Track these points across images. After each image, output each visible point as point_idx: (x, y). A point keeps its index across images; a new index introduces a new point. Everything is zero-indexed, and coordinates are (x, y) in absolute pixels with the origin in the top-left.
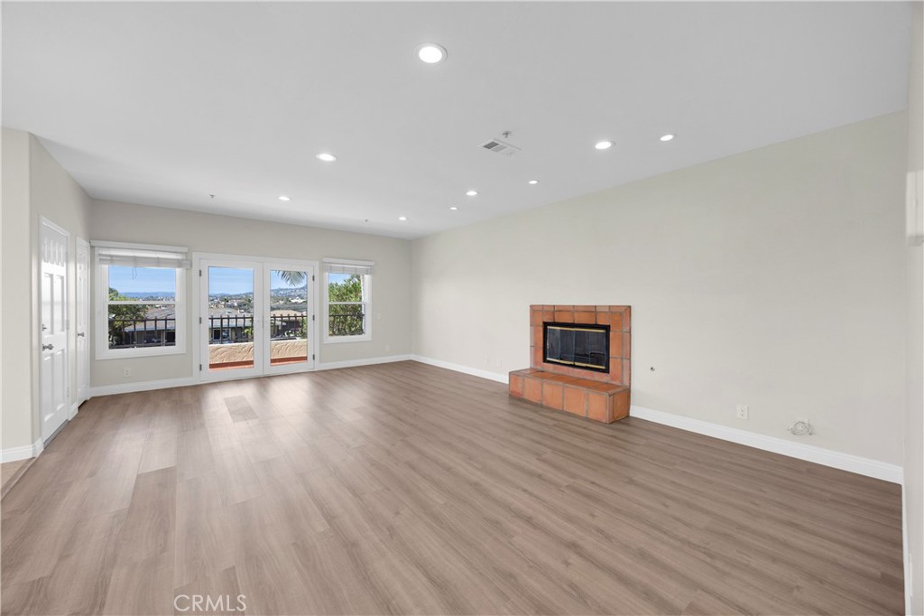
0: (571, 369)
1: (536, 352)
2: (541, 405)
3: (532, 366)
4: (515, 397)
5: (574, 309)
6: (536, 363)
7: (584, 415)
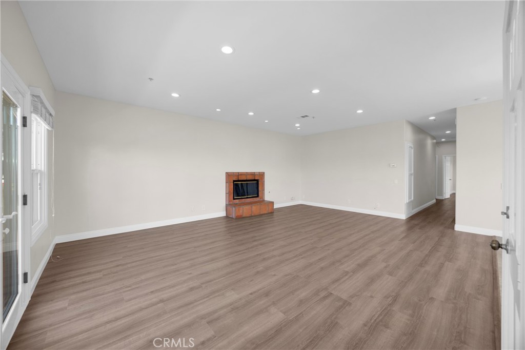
0: (246, 199)
1: (229, 196)
2: (252, 216)
3: (227, 203)
4: (239, 218)
5: (247, 174)
6: (230, 201)
7: (267, 212)
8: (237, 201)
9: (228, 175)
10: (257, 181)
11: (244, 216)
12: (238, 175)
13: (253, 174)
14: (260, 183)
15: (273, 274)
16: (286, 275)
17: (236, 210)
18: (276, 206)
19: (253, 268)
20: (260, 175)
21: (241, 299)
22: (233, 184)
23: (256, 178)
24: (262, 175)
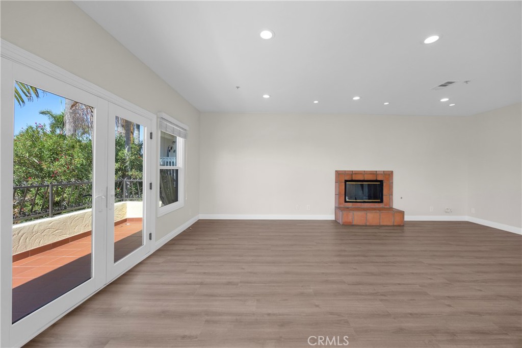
0: (363, 204)
1: (339, 198)
2: (366, 226)
3: (337, 206)
4: (348, 225)
5: (364, 173)
6: (340, 204)
7: (392, 224)
8: (350, 205)
9: (339, 174)
10: (381, 182)
11: (355, 223)
12: (352, 175)
13: (375, 173)
14: (384, 184)
15: (317, 304)
16: (332, 314)
17: (342, 214)
18: (407, 218)
19: (302, 286)
20: (385, 174)
21: (254, 314)
22: (344, 184)
23: (379, 179)
24: (389, 175)
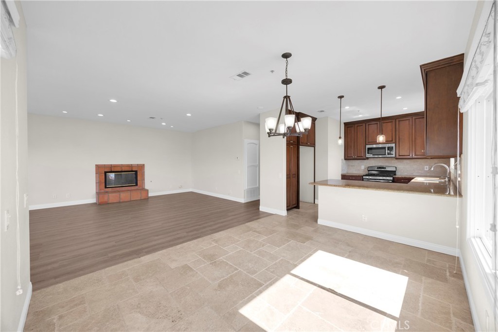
1: (100, 185)
2: (120, 202)
4: (104, 204)
5: (122, 166)
7: (140, 199)
8: (110, 189)
9: (98, 167)
10: (136, 172)
11: (110, 201)
12: (111, 167)
13: (130, 166)
17: (99, 197)
20: (138, 166)
22: (104, 175)
23: (133, 170)
24: (142, 167)
